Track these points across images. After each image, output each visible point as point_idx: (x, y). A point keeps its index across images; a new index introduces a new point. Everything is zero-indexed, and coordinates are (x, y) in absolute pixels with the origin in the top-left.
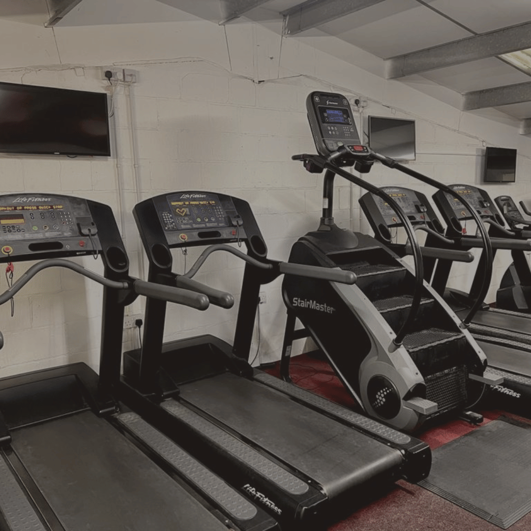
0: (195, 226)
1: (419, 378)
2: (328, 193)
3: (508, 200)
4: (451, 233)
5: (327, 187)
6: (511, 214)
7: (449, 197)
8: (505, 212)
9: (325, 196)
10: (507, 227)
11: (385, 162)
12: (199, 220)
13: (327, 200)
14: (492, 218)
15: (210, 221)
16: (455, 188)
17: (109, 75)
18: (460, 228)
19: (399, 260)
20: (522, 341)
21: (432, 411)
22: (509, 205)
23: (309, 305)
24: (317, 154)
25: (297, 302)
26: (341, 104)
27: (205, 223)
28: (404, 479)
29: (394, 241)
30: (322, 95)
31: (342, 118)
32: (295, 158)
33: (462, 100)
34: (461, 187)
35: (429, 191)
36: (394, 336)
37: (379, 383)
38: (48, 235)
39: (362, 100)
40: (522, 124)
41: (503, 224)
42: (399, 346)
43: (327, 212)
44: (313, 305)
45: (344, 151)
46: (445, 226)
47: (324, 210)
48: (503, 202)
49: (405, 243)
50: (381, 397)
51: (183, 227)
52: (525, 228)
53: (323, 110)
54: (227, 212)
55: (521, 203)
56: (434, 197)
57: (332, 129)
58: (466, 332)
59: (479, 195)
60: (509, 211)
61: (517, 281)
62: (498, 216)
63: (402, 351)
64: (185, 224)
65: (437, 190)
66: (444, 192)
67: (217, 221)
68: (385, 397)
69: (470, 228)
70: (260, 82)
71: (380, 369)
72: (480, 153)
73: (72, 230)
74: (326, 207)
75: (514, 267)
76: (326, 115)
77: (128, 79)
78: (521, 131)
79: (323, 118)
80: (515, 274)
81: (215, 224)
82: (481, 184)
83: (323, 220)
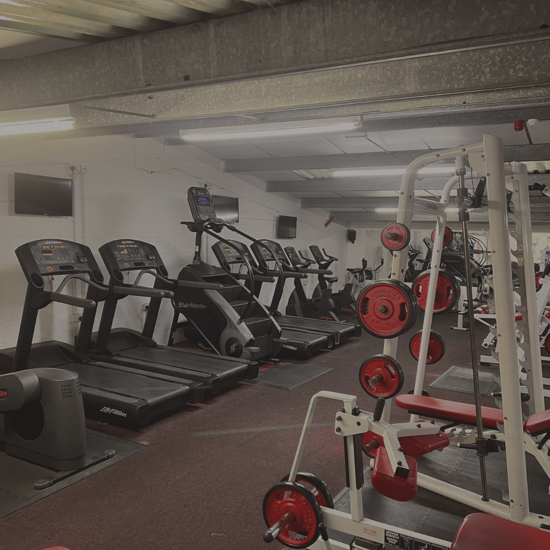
0: (131, 259)
1: (252, 337)
2: (198, 242)
3: (292, 250)
4: (261, 268)
5: (198, 239)
6: (294, 258)
7: (259, 247)
8: (290, 257)
9: (196, 245)
10: (291, 266)
11: (229, 227)
12: (132, 256)
13: (198, 247)
14: (283, 260)
15: (138, 257)
16: (263, 242)
17: (73, 168)
18: (265, 265)
19: (237, 281)
20: (299, 328)
21: (258, 351)
22: (292, 253)
23: (190, 306)
24: (194, 221)
25: (181, 305)
26: (206, 194)
27: (136, 258)
28: (248, 378)
29: (232, 272)
30: (196, 189)
31: (206, 202)
32: (182, 223)
33: (265, 185)
34: (266, 241)
35: (249, 243)
36: (239, 317)
37: (232, 340)
38: (65, 262)
39: (208, 184)
40: (300, 201)
41: (289, 264)
42: (242, 322)
43: (198, 254)
44: (192, 305)
45: (210, 222)
46: (258, 264)
47: (196, 252)
48: (289, 251)
49: (238, 273)
50: (233, 348)
51: (126, 259)
52: (301, 267)
53: (197, 197)
54: (145, 252)
55: (299, 251)
56: (251, 246)
57: (202, 208)
58: (272, 318)
59: (275, 246)
60: (292, 256)
61: (297, 301)
62: (286, 259)
63: (243, 324)
64: (126, 258)
65: (253, 242)
66: (257, 244)
67: (141, 257)
68: (235, 347)
69: (271, 265)
70: (151, 172)
71: (233, 334)
72: (275, 219)
73: (75, 260)
74: (198, 251)
75: (295, 292)
76: (199, 200)
77: (82, 171)
78: (299, 205)
79: (198, 202)
80: (296, 295)
81: (140, 259)
82: (276, 238)
83: (195, 258)
